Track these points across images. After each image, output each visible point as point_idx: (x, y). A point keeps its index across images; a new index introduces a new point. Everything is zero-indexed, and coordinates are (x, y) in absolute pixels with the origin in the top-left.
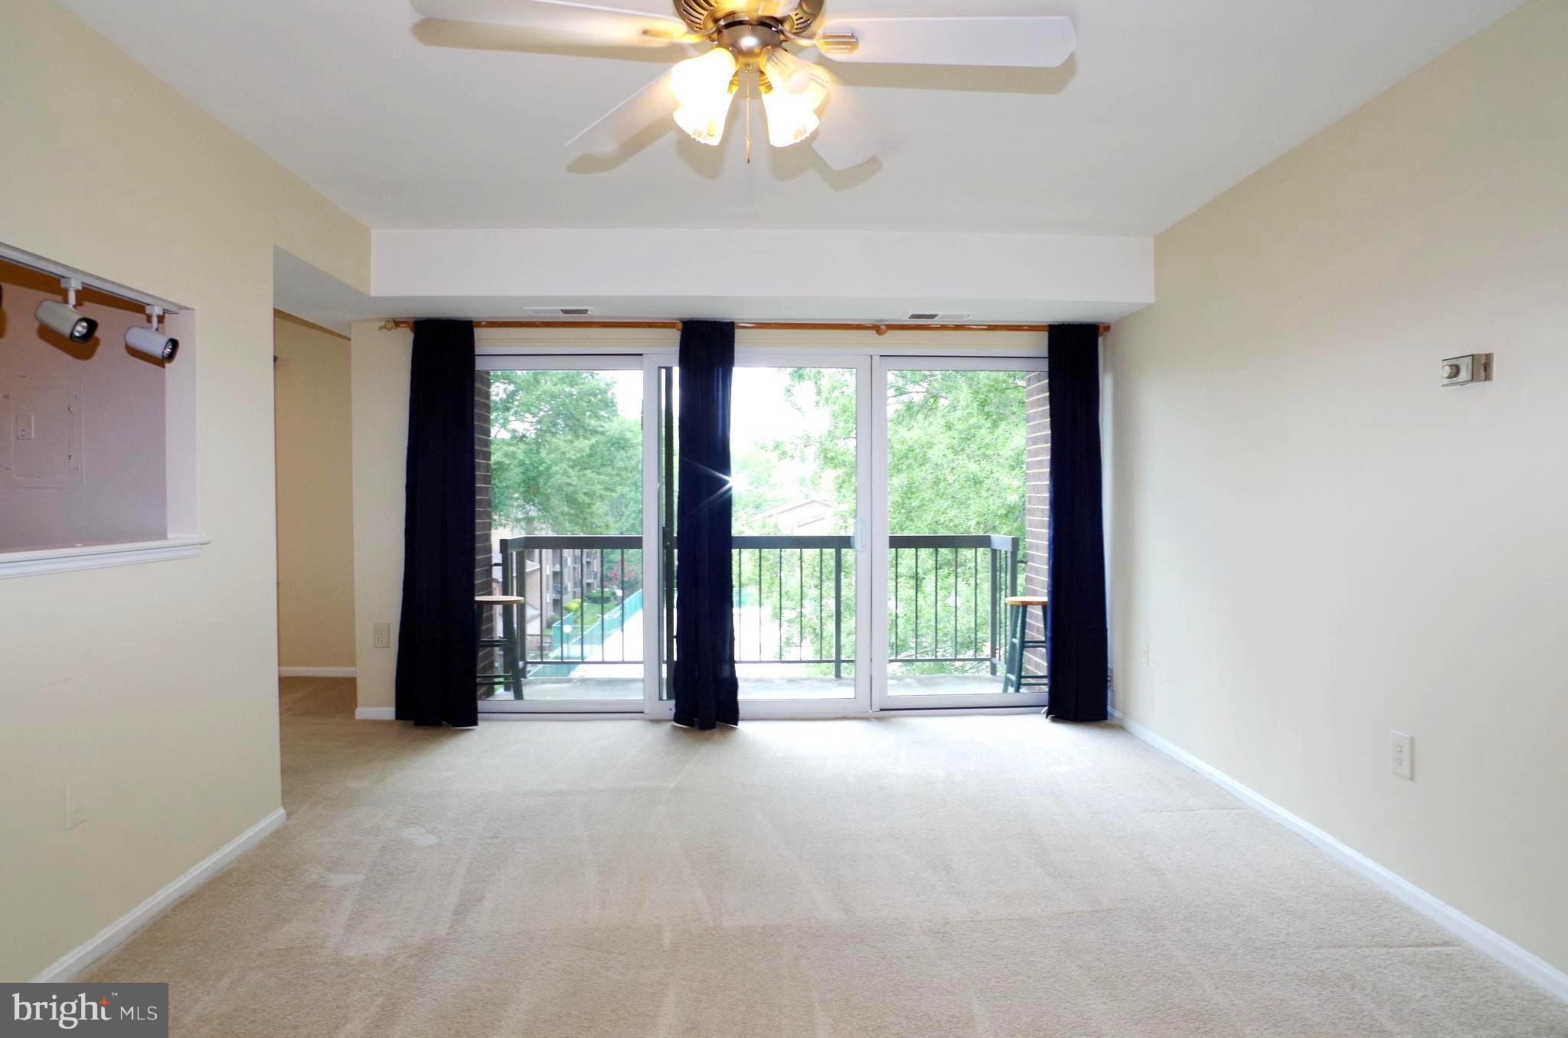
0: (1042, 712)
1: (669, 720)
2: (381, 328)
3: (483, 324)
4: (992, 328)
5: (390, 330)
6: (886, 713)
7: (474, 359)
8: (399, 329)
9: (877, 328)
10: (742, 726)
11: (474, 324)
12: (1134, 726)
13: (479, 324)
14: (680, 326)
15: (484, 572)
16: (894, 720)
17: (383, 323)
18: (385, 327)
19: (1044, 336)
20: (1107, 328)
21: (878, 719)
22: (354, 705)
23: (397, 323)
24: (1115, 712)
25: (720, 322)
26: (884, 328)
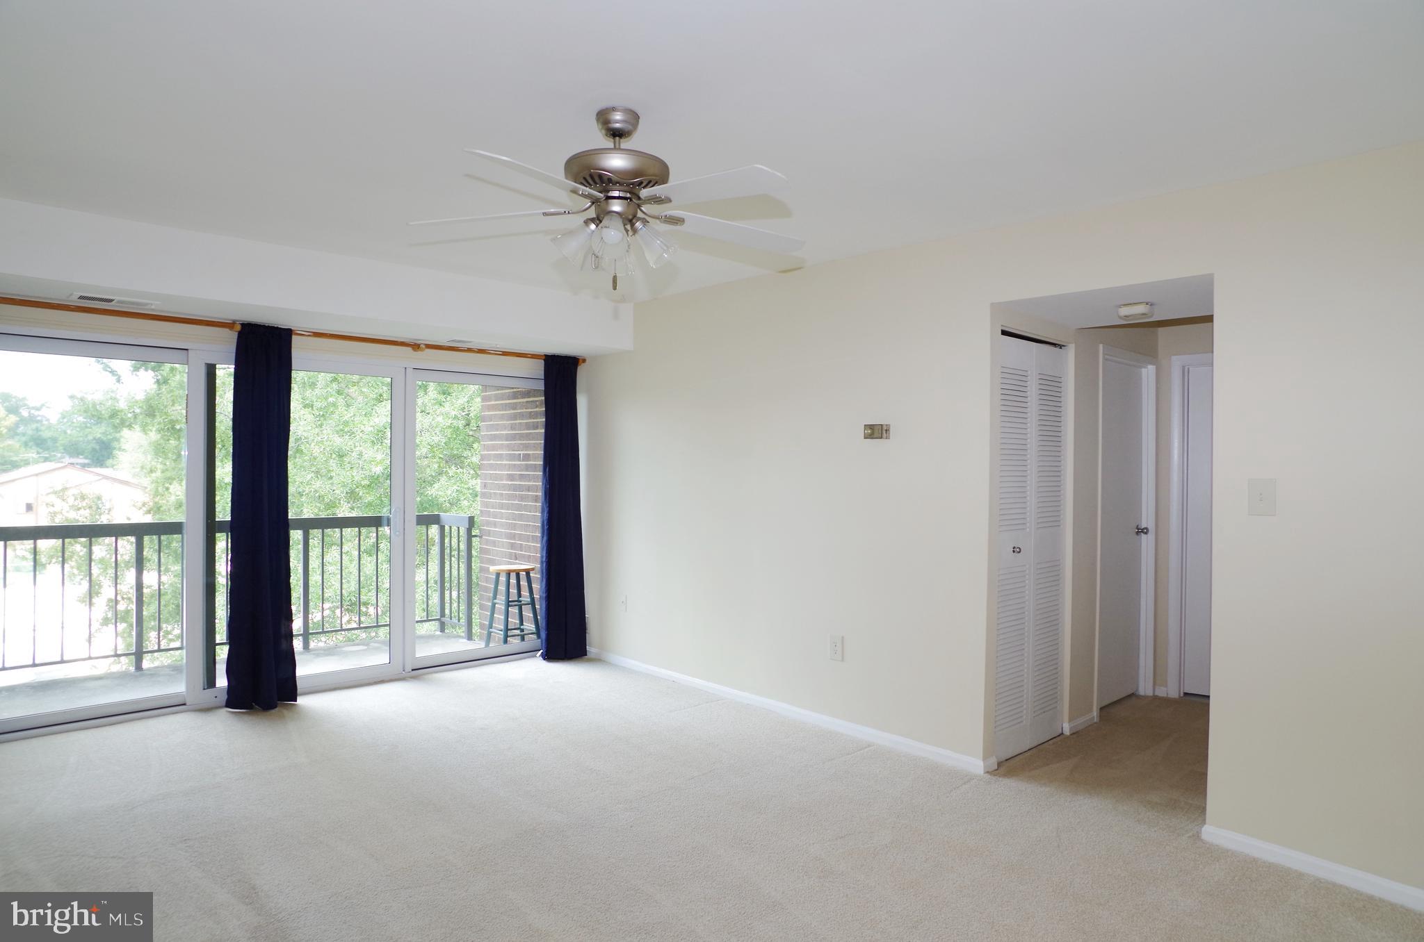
0: (538, 655)
4: (505, 354)
6: (420, 671)
9: (416, 346)
10: (301, 701)
12: (613, 658)
14: (238, 328)
16: (426, 677)
19: (542, 362)
20: (584, 361)
21: (414, 678)
24: (591, 649)
25: (278, 328)
26: (424, 347)
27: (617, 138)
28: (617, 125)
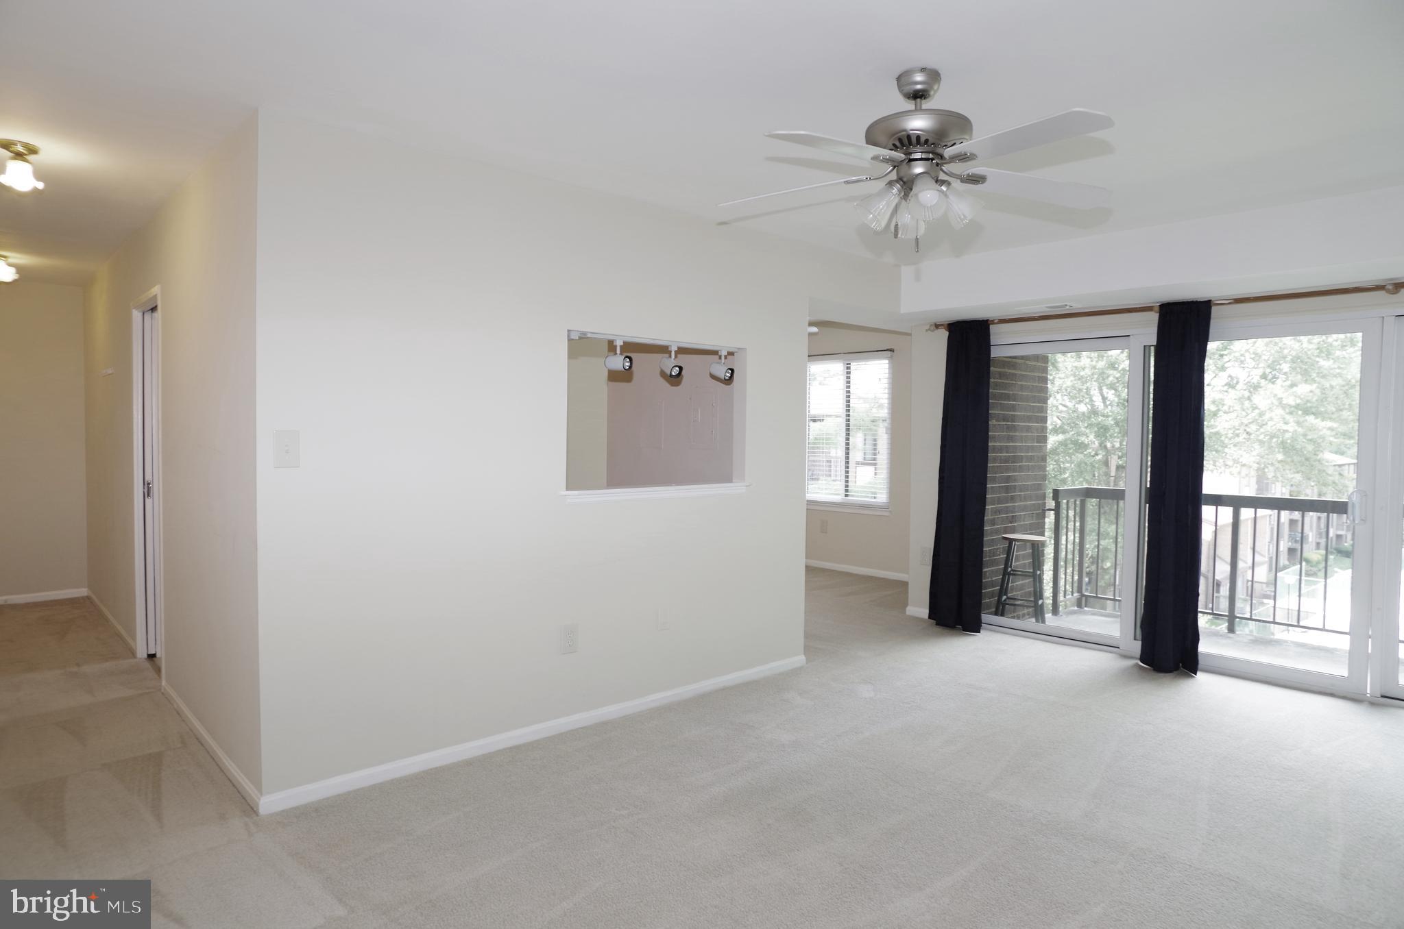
1: (1136, 659)
2: (927, 330)
3: (996, 321)
5: (933, 331)
6: (1389, 701)
7: (990, 348)
8: (939, 330)
10: (1199, 675)
11: (989, 323)
13: (993, 322)
14: (1157, 308)
15: (1034, 515)
17: (928, 327)
18: (929, 329)
22: (905, 605)
23: (937, 326)
25: (1197, 301)
26: (1390, 287)
27: (919, 99)
28: (919, 87)
